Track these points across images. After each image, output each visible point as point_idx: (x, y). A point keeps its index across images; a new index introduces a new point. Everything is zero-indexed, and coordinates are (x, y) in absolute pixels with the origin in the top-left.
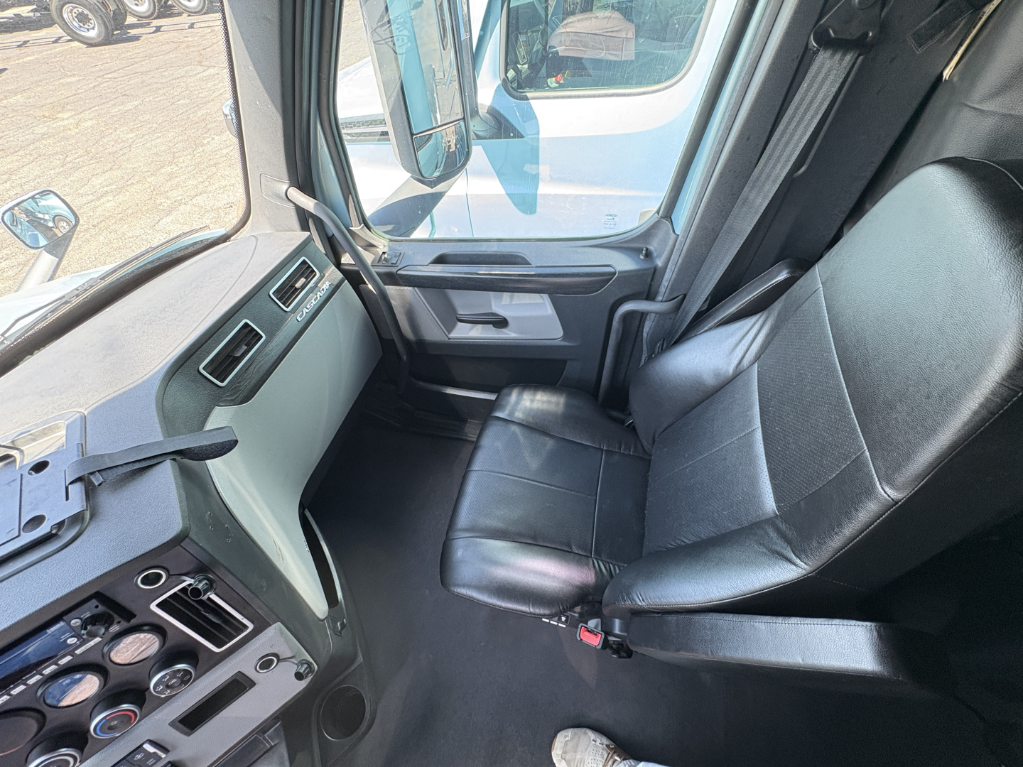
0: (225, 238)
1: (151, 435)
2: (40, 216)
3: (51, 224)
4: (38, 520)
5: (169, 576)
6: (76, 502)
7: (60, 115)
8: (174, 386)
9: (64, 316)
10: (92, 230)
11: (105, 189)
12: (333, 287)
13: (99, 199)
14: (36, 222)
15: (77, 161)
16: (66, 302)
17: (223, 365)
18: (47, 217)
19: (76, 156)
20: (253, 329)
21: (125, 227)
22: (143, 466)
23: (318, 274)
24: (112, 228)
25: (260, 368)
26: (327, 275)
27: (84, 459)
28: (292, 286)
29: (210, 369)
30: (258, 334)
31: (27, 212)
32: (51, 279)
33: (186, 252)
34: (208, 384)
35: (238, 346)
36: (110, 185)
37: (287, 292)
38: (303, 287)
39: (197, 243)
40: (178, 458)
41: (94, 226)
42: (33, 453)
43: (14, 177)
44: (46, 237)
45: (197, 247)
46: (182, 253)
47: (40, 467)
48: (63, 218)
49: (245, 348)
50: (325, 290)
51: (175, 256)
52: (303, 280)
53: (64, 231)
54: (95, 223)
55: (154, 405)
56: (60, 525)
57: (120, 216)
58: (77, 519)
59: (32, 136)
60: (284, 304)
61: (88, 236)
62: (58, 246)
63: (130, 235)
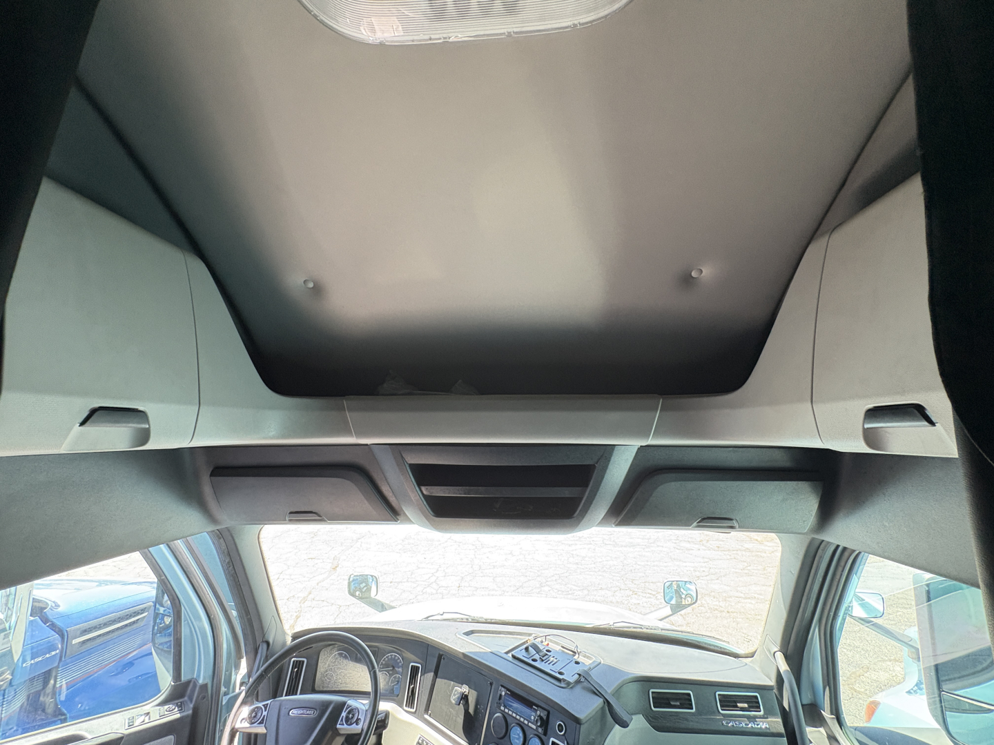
0: (736, 656)
1: (609, 689)
2: (682, 590)
3: (683, 596)
4: (561, 673)
5: (564, 735)
6: (572, 680)
7: (767, 543)
8: (635, 686)
9: (636, 632)
10: (724, 614)
11: (756, 595)
12: (768, 731)
13: (746, 598)
14: (678, 592)
15: (753, 571)
16: (641, 628)
17: (661, 701)
18: (684, 592)
19: (755, 568)
20: (691, 700)
21: (747, 624)
22: (596, 693)
23: (762, 713)
24: (738, 620)
25: (678, 722)
26: (769, 719)
27: (586, 672)
28: (736, 702)
29: (654, 695)
30: (691, 705)
31: (678, 586)
32: (661, 620)
33: (709, 647)
34: (648, 701)
35: (676, 700)
36: (761, 594)
37: (729, 702)
38: (743, 709)
39: (718, 647)
40: (606, 704)
41: (728, 612)
42: (581, 659)
43: (710, 562)
44: (677, 601)
45: (716, 648)
46: (706, 646)
47: (577, 663)
48: (691, 597)
49: (678, 704)
50: (759, 726)
51: (701, 644)
52: (746, 705)
53: (687, 603)
54: (730, 611)
55: (620, 681)
56: (564, 680)
57: (750, 616)
58: (568, 683)
59: (740, 547)
60: (721, 706)
61: (719, 615)
62: (677, 608)
63: (745, 631)
